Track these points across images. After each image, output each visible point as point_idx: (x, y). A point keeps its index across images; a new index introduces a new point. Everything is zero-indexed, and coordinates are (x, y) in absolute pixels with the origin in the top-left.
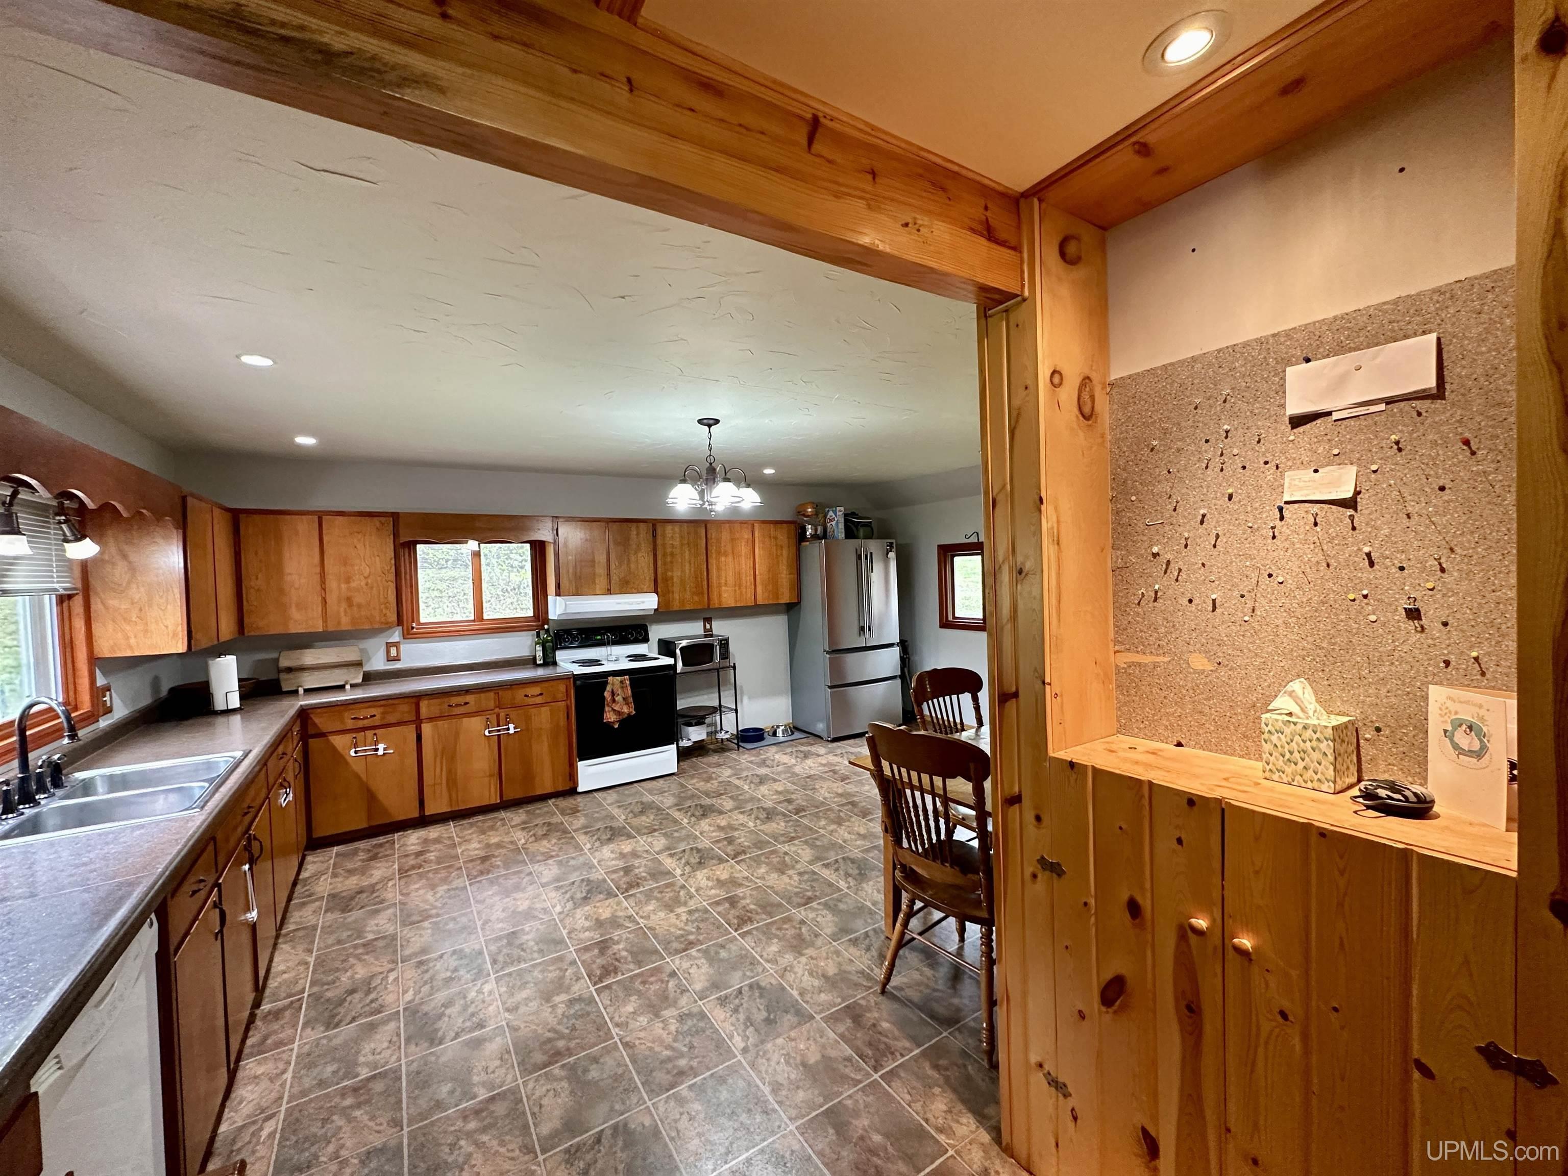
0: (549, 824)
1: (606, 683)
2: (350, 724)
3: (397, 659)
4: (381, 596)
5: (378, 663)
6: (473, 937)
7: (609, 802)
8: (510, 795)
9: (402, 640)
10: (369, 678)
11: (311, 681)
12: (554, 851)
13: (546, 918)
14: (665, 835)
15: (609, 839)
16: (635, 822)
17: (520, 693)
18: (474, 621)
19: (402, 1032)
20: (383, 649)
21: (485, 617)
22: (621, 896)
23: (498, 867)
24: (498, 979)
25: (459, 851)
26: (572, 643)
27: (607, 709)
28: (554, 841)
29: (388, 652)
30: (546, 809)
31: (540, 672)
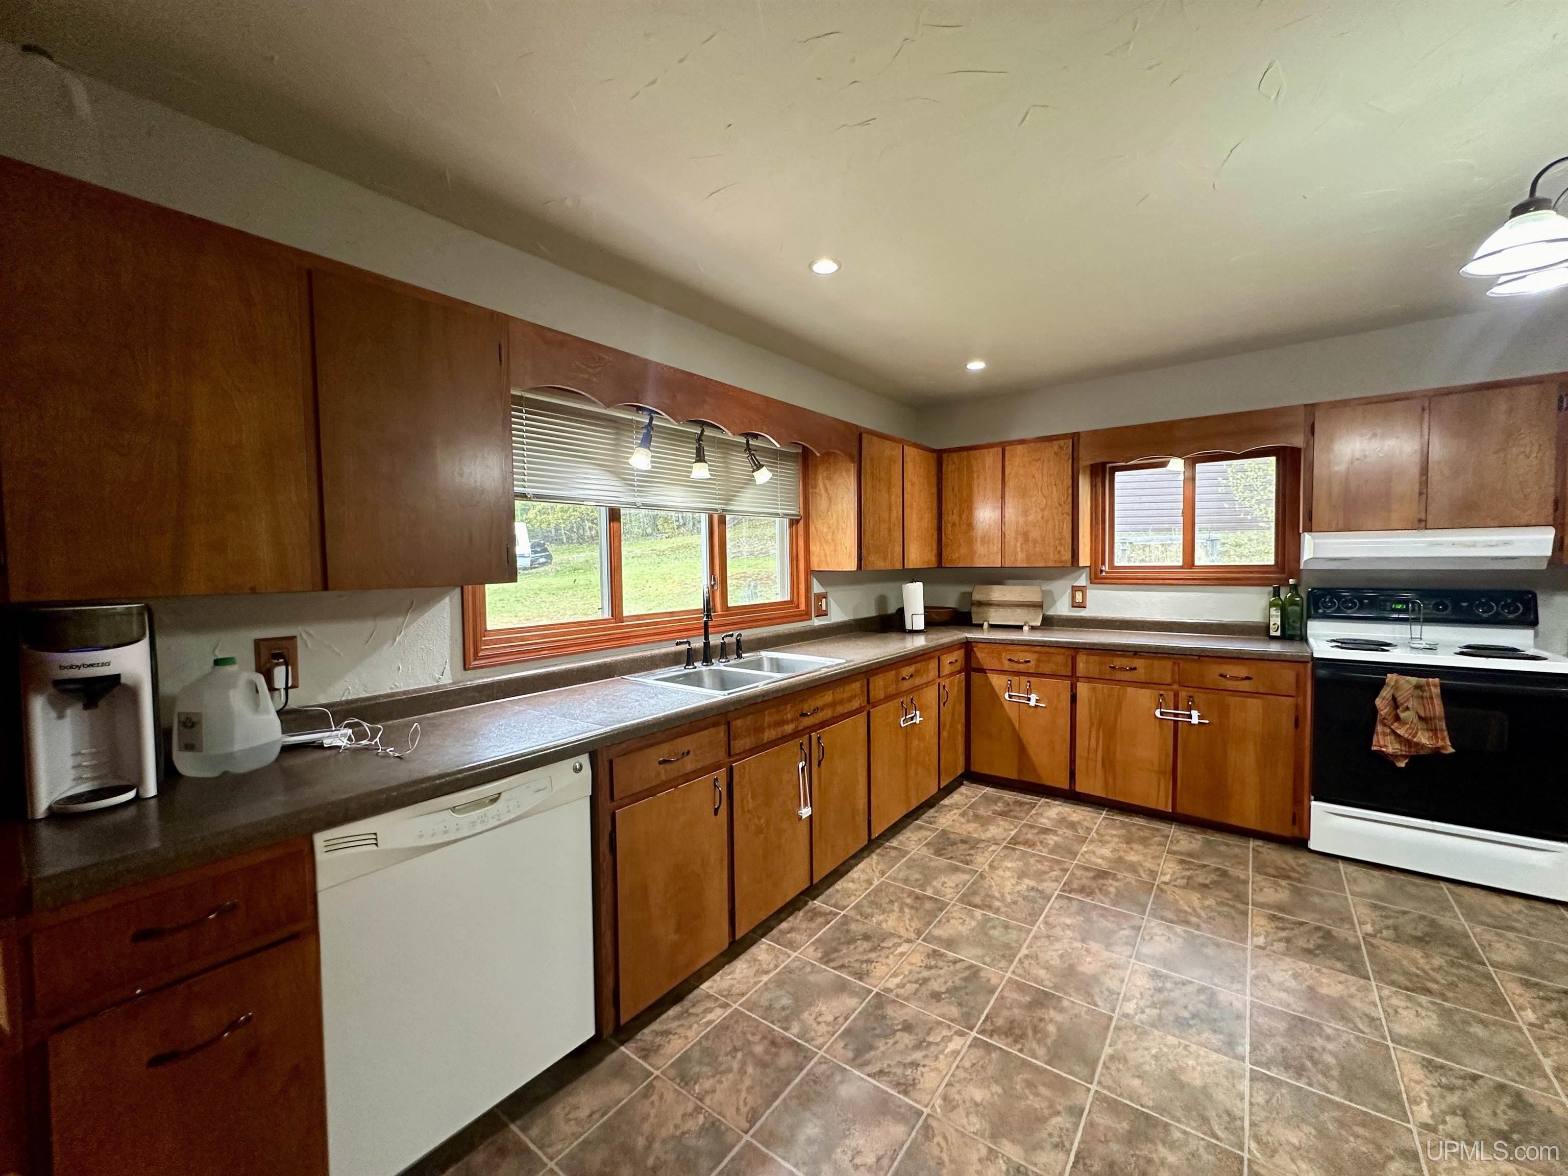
0: (1224, 874)
1: (1381, 684)
2: (1007, 666)
3: (1082, 606)
4: (1056, 532)
5: (1062, 608)
6: (1003, 964)
7: (1356, 889)
8: (1187, 807)
9: (1089, 585)
10: (1049, 622)
11: (996, 617)
12: (1199, 916)
13: (1104, 1009)
14: (1445, 1014)
15: (1309, 951)
16: (1391, 951)
17: (1213, 671)
18: (1181, 567)
19: (852, 1018)
20: (1069, 591)
21: (1197, 563)
22: (1248, 1066)
23: (1107, 894)
24: (976, 1043)
25: (1084, 849)
26: (1339, 610)
27: (1379, 728)
28: (1211, 902)
29: (1073, 597)
30: (1237, 850)
31: (1275, 648)
